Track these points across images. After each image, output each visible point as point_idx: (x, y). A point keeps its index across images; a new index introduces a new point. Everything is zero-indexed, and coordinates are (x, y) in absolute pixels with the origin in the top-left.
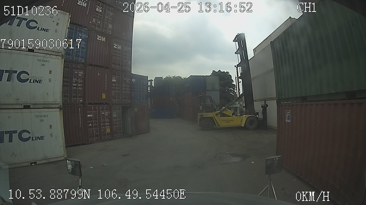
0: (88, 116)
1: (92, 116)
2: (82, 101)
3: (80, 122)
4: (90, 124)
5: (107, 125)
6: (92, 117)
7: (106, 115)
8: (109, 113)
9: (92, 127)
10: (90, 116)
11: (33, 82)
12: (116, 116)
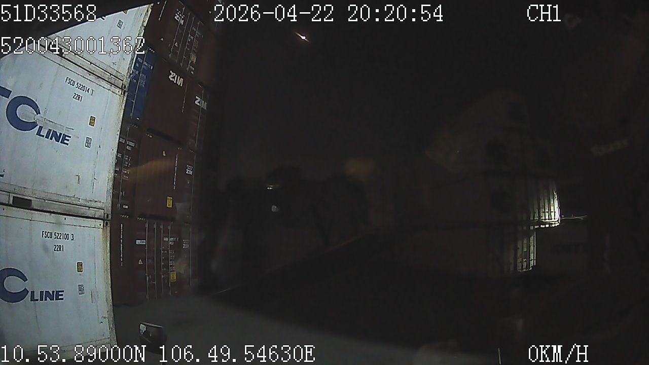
0: (137, 243)
1: (145, 243)
2: (127, 207)
3: (122, 256)
4: (140, 261)
5: (171, 266)
6: (145, 245)
7: (170, 243)
8: (176, 239)
9: (143, 266)
10: (140, 243)
11: (47, 137)
12: (188, 246)
